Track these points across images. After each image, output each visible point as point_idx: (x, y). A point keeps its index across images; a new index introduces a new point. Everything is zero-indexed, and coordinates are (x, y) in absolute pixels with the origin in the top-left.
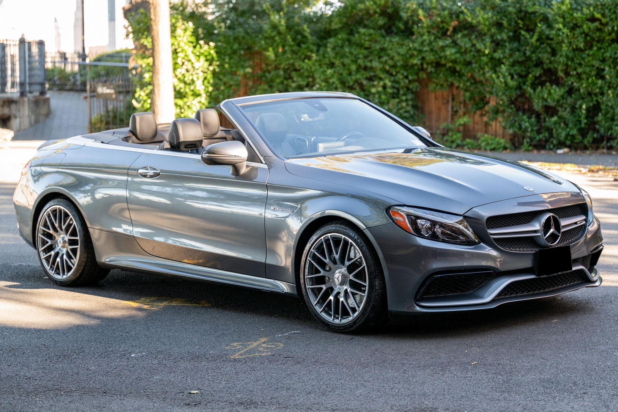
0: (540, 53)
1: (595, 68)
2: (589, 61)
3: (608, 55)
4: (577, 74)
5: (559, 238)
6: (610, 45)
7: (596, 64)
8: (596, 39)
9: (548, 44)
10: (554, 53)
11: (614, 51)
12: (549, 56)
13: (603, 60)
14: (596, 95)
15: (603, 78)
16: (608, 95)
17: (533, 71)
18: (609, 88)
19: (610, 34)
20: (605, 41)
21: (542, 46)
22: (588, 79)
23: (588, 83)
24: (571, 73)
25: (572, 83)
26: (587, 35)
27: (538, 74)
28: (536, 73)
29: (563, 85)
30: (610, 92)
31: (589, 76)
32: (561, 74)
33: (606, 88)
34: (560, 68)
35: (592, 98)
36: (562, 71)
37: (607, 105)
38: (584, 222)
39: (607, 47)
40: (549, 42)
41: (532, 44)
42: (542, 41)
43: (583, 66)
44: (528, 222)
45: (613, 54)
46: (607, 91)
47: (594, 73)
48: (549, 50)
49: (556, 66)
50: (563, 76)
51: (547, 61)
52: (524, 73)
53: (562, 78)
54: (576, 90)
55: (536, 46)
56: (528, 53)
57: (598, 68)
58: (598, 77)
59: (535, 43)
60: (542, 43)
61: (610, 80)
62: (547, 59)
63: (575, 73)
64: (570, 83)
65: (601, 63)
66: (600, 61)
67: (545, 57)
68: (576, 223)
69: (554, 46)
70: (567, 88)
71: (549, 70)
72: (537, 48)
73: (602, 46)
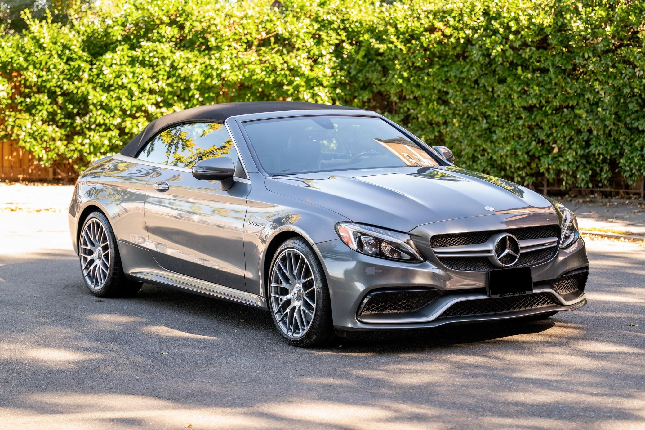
0: (368, 72)
1: (436, 91)
2: (429, 82)
3: (452, 74)
4: (415, 98)
5: (517, 259)
6: (454, 62)
7: (437, 85)
8: (438, 54)
9: (378, 61)
10: (385, 71)
11: (460, 70)
12: (380, 75)
13: (447, 81)
14: (438, 124)
15: (446, 103)
16: (454, 125)
17: (359, 95)
18: (454, 115)
19: (455, 48)
20: (449, 57)
21: (370, 63)
22: (428, 104)
23: (428, 110)
24: (407, 97)
25: (409, 109)
26: (426, 49)
27: (365, 99)
28: (363, 97)
29: (397, 112)
30: (455, 121)
31: (429, 101)
32: (395, 99)
33: (451, 116)
34: (393, 91)
35: (434, 128)
36: (395, 95)
37: (452, 137)
38: (555, 244)
39: (451, 64)
40: (380, 58)
41: (358, 60)
42: (370, 57)
43: (422, 89)
44: (482, 242)
45: (458, 72)
46: (452, 119)
47: (434, 97)
48: (380, 68)
49: (388, 88)
50: (397, 101)
51: (377, 82)
52: (348, 98)
53: (396, 103)
54: (414, 118)
55: (363, 62)
56: (353, 73)
57: (439, 91)
58: (440, 102)
59: (361, 60)
60: (370, 60)
61: (454, 106)
62: (378, 79)
63: (412, 97)
64: (406, 109)
65: (443, 85)
66: (443, 82)
67: (374, 76)
68: (543, 245)
69: (386, 63)
70: (402, 116)
71: (380, 93)
72: (363, 65)
73: (444, 63)
